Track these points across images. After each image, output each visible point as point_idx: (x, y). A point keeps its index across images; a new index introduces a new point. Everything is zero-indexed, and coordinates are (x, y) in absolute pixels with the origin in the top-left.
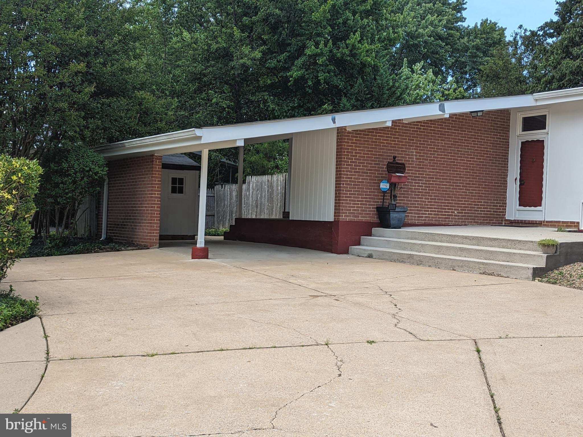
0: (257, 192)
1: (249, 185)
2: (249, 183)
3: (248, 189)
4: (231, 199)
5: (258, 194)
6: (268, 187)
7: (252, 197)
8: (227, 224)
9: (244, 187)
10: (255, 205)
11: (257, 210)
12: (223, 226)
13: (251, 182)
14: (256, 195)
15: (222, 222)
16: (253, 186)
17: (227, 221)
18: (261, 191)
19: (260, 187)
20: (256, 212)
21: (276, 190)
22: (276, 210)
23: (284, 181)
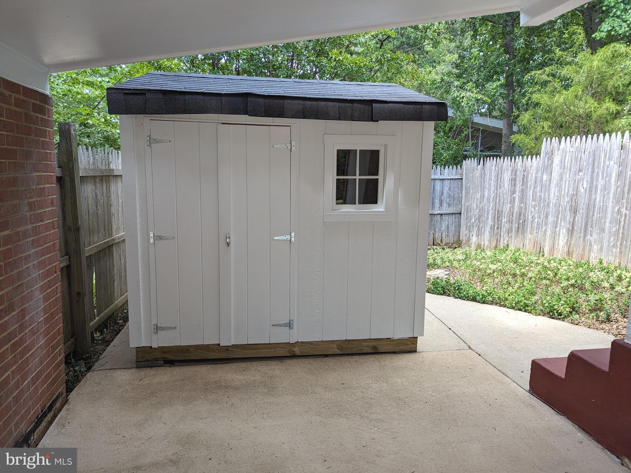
0: (576, 175)
1: (550, 159)
2: (550, 153)
3: (548, 169)
4: (498, 186)
5: (581, 180)
6: (621, 164)
7: (559, 185)
8: (487, 234)
9: (533, 163)
10: (569, 206)
11: (574, 218)
12: (478, 235)
13: (558, 150)
14: (572, 184)
15: (476, 229)
16: (562, 162)
17: (488, 229)
18: (590, 173)
19: (588, 164)
20: (570, 222)
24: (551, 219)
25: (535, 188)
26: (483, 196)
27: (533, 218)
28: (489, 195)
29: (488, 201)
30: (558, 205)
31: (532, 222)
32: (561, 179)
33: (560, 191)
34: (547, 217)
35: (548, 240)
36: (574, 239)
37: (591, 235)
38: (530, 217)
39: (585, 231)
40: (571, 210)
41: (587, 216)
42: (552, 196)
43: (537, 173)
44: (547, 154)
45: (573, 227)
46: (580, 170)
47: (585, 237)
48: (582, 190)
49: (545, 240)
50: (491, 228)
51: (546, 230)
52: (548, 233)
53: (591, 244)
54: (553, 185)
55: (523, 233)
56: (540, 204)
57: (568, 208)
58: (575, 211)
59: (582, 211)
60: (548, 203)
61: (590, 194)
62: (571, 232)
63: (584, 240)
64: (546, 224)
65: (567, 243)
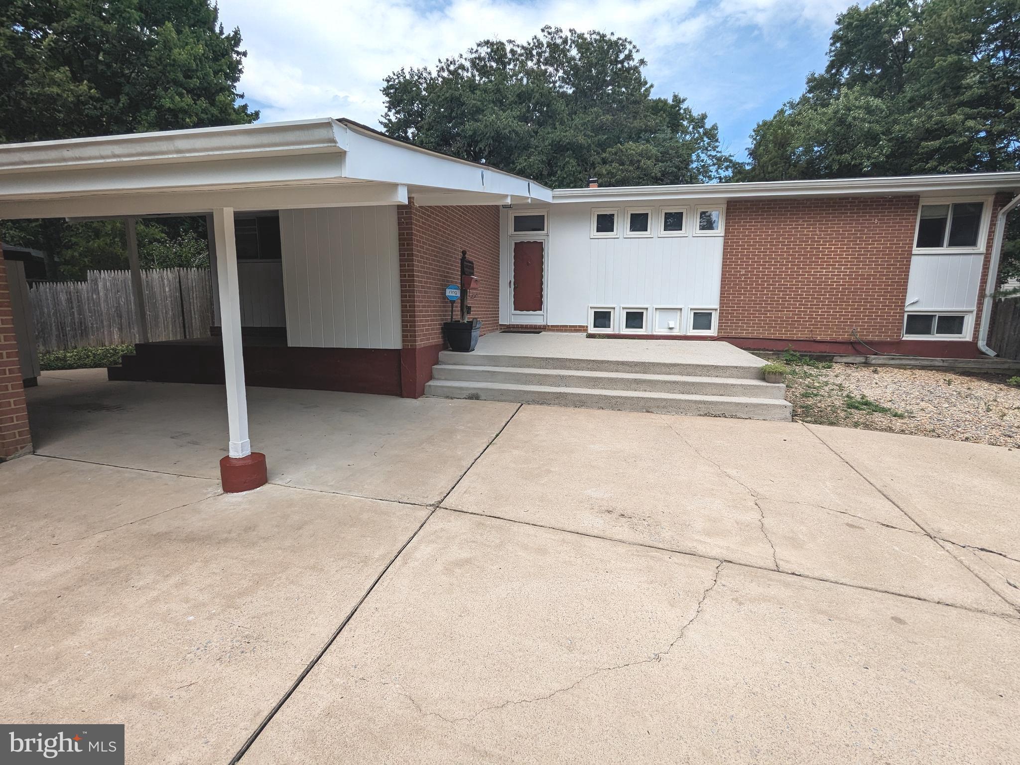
1: (96, 284)
2: (95, 281)
3: (95, 289)
4: (56, 304)
5: (120, 297)
7: (106, 301)
9: (83, 286)
10: (115, 313)
13: (100, 279)
14: (115, 299)
16: (105, 286)
21: (161, 292)
22: (164, 320)
23: (177, 280)
24: (105, 323)
26: (42, 313)
27: (92, 324)
28: (49, 312)
29: (49, 317)
31: (92, 327)
33: (108, 305)
34: (102, 322)
35: (106, 336)
38: (90, 324)
39: (130, 327)
40: (118, 316)
41: (129, 319)
42: (103, 308)
43: (87, 294)
44: (92, 281)
45: (121, 326)
46: (118, 291)
49: (104, 338)
51: (103, 331)
52: (106, 333)
53: (135, 335)
54: (102, 301)
55: (87, 335)
56: (95, 314)
57: (115, 315)
58: (120, 317)
59: (125, 315)
60: (101, 314)
61: (128, 306)
62: (121, 329)
64: (103, 327)
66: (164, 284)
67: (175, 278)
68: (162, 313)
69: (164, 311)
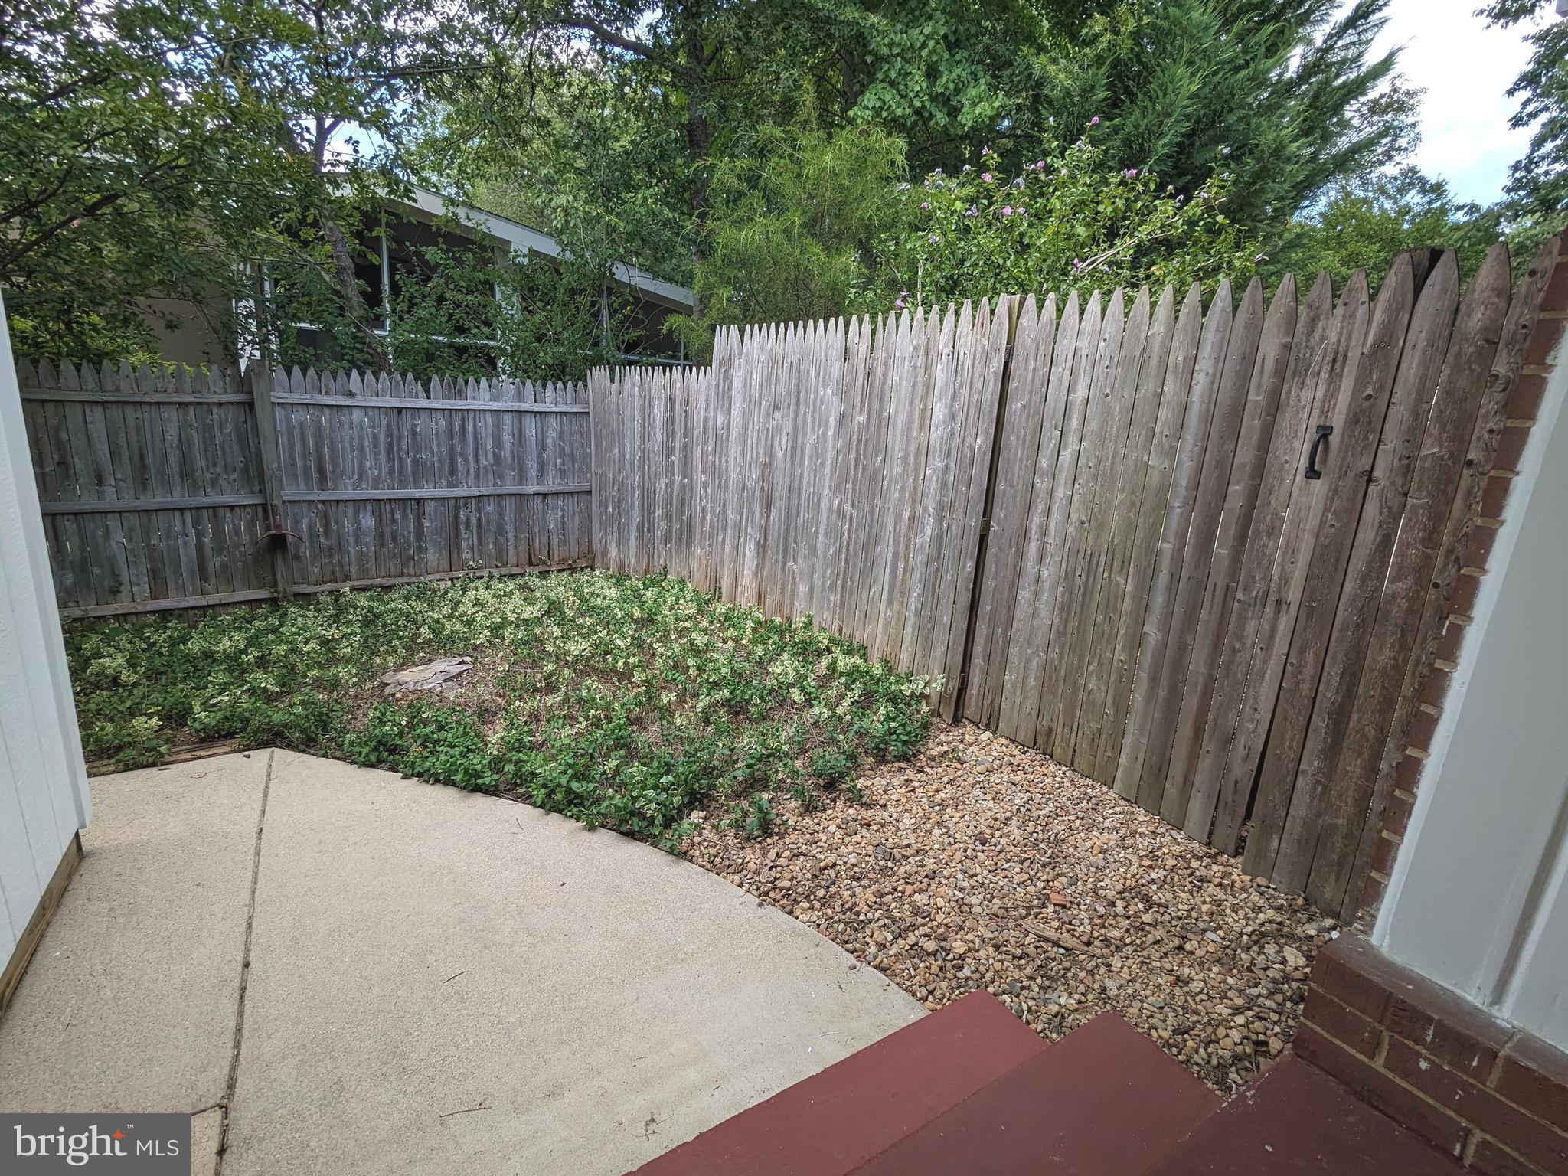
0: (769, 415)
1: (728, 377)
2: (728, 363)
3: (723, 399)
5: (778, 429)
6: (845, 396)
7: (743, 440)
8: (633, 542)
10: (758, 488)
11: (768, 517)
12: (618, 544)
13: (740, 354)
14: (763, 436)
15: (615, 529)
16: (746, 383)
17: (634, 532)
18: (792, 415)
19: (789, 393)
20: (760, 526)
21: (910, 423)
22: (896, 555)
23: (996, 365)
24: (731, 517)
25: (705, 443)
26: (622, 455)
27: (703, 509)
28: (633, 455)
29: (632, 470)
30: (742, 488)
31: (703, 519)
32: (745, 427)
33: (744, 456)
34: (724, 512)
35: (726, 563)
36: (768, 565)
37: (795, 561)
38: (699, 509)
39: (785, 550)
40: (761, 499)
41: (788, 517)
42: (732, 464)
43: (707, 408)
44: (721, 364)
45: (765, 540)
46: (776, 408)
47: (784, 564)
48: (780, 454)
49: (722, 566)
50: (638, 530)
51: (723, 541)
52: (728, 548)
53: (794, 579)
54: (732, 438)
55: (690, 543)
56: (713, 481)
57: (757, 495)
58: (768, 502)
59: (779, 503)
60: (727, 482)
61: (793, 465)
62: (762, 549)
63: (783, 570)
64: (724, 528)
65: (756, 573)
66: (928, 386)
67: (987, 354)
68: (898, 519)
69: (906, 515)
